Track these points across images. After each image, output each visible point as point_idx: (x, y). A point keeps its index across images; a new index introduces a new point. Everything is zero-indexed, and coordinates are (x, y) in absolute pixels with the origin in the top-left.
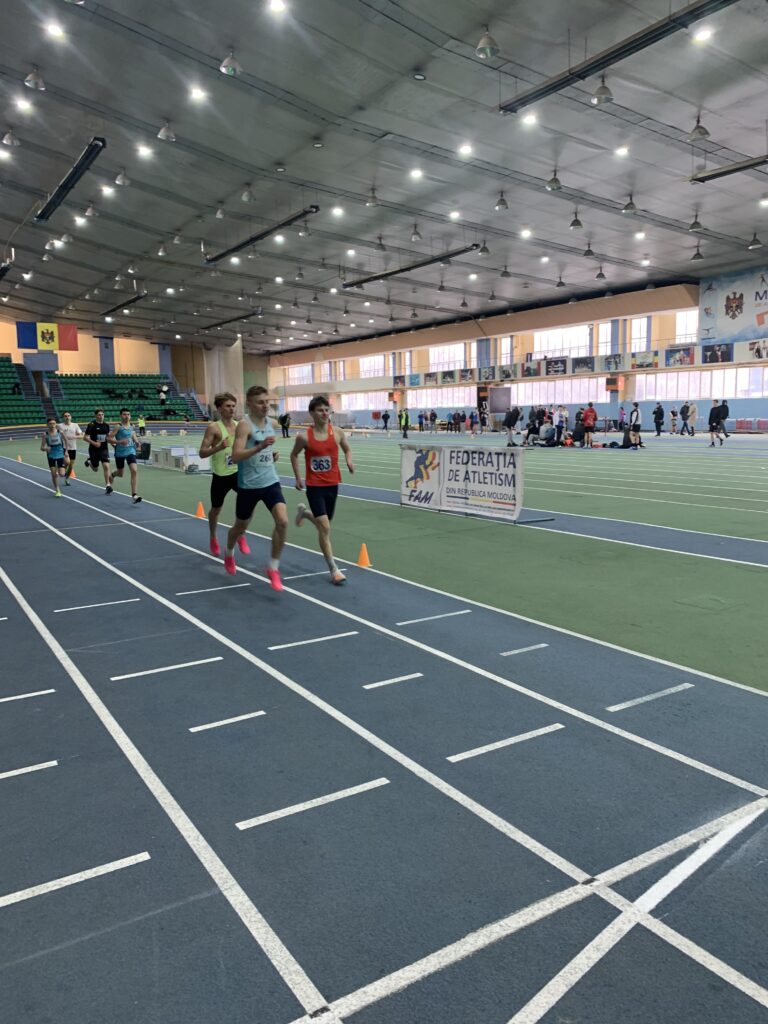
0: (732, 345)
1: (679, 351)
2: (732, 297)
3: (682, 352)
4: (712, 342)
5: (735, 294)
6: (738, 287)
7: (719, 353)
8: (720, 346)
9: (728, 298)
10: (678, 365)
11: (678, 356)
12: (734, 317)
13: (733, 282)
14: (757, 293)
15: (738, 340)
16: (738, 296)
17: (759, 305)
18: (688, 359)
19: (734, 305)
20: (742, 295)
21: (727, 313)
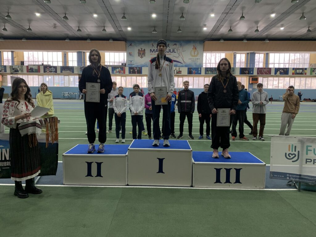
0: (142, 68)
1: (118, 68)
2: (140, 50)
3: (119, 69)
4: (133, 66)
5: (142, 49)
6: (143, 46)
7: (136, 71)
8: (136, 68)
9: (139, 50)
10: (118, 74)
11: (117, 70)
12: (142, 57)
13: (141, 44)
14: (151, 50)
15: (144, 66)
16: (143, 50)
17: (152, 54)
18: (122, 72)
19: (142, 53)
20: (144, 50)
21: (139, 56)
